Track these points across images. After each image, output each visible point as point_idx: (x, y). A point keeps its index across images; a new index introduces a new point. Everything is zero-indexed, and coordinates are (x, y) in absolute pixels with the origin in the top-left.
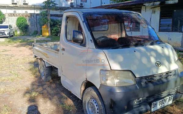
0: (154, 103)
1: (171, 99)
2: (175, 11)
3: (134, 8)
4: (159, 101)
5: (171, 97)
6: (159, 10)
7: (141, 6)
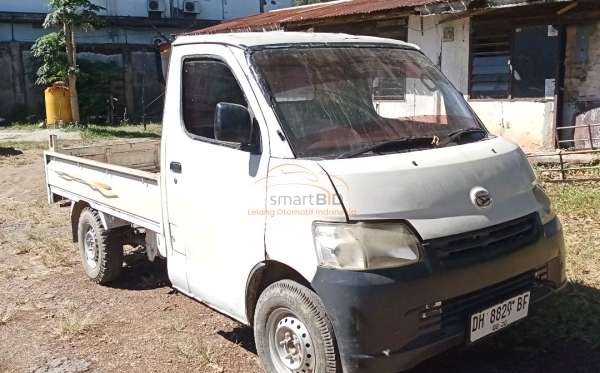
0: (478, 315)
1: (525, 303)
2: (518, 30)
3: (381, 20)
4: (491, 309)
5: (522, 296)
6: (467, 26)
7: (405, 15)
